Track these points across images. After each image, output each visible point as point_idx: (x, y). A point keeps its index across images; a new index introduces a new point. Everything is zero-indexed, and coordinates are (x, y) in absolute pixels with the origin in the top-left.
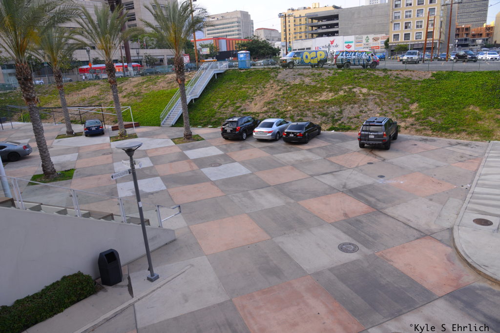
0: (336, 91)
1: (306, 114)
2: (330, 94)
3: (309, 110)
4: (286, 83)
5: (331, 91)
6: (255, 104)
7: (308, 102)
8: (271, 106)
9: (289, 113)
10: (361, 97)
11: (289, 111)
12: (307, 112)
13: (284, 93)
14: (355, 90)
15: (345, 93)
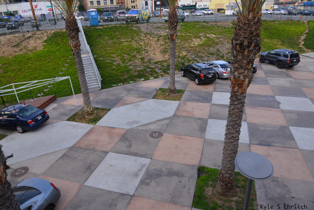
0: (199, 37)
1: (201, 56)
2: (198, 40)
3: (199, 52)
4: (157, 35)
5: (195, 37)
6: (154, 54)
7: (192, 47)
8: (168, 54)
9: (188, 57)
10: (216, 40)
11: (187, 55)
12: (200, 54)
13: (166, 43)
14: (208, 36)
15: (205, 38)
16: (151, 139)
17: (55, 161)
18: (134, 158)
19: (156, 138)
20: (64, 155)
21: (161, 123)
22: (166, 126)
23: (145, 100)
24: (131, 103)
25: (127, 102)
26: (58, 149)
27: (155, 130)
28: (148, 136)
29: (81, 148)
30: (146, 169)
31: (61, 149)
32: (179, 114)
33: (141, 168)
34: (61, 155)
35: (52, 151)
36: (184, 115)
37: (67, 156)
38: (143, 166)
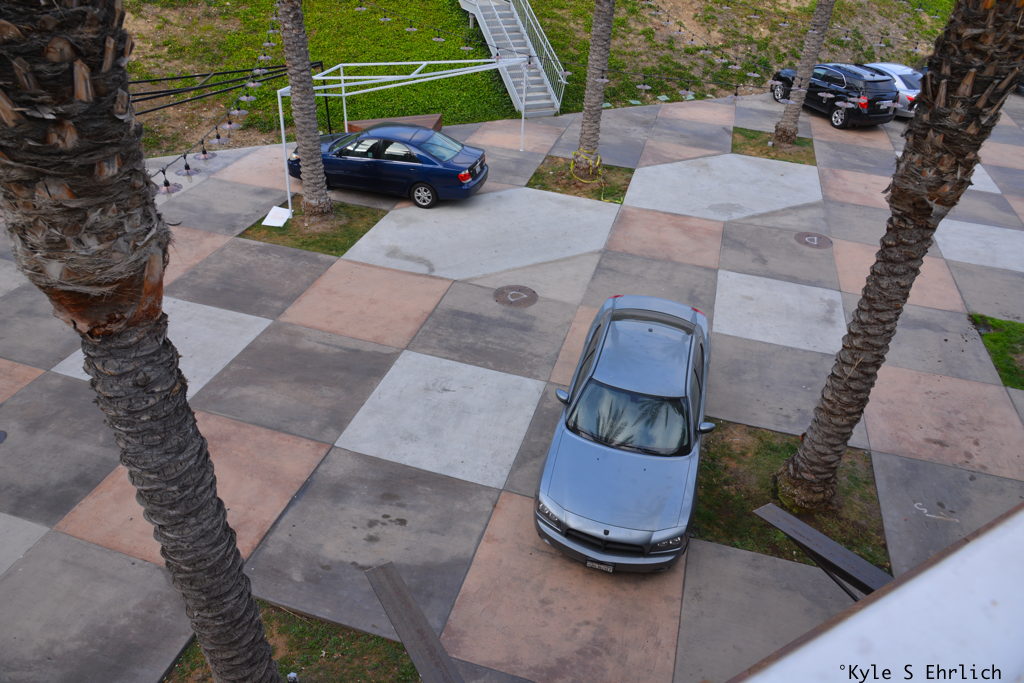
16: (807, 249)
17: (588, 279)
18: (794, 287)
19: (818, 246)
20: (599, 268)
21: (805, 214)
22: (823, 223)
23: (715, 155)
24: (678, 158)
25: (668, 156)
26: (569, 253)
27: (804, 230)
28: (794, 241)
29: (631, 255)
30: (841, 310)
31: (577, 253)
32: (839, 198)
33: (828, 308)
34: (590, 267)
35: (557, 255)
36: (853, 201)
37: (611, 270)
38: (831, 304)
